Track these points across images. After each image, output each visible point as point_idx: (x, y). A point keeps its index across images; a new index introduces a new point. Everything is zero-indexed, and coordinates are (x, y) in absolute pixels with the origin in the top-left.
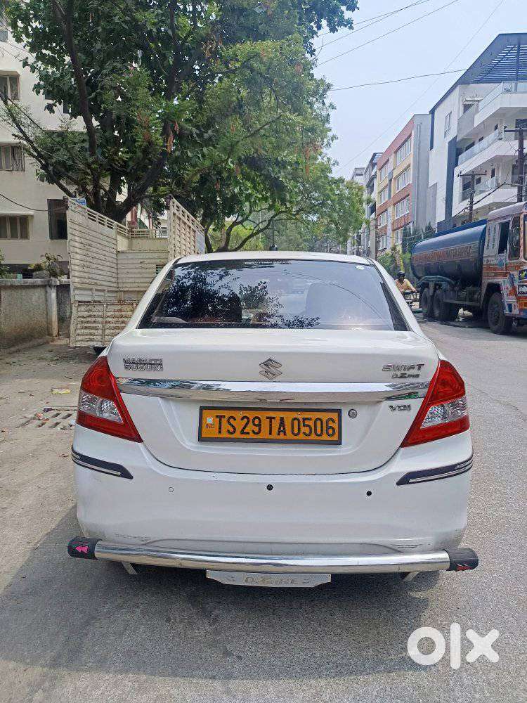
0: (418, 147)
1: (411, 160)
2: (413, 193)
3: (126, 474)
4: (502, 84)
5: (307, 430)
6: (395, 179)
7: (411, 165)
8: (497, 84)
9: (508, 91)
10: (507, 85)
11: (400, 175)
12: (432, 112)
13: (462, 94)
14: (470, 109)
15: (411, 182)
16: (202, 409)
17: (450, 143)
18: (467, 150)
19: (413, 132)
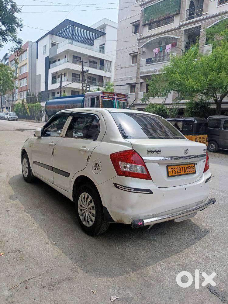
0: (31, 56)
1: (27, 61)
2: (29, 76)
3: (151, 192)
4: (68, 40)
5: (189, 170)
6: (19, 68)
7: (28, 64)
8: (66, 39)
9: (70, 43)
10: (70, 41)
11: (22, 67)
12: (37, 42)
13: (51, 39)
14: (55, 46)
15: (28, 71)
16: (167, 167)
17: (46, 58)
18: (53, 63)
19: (28, 49)
